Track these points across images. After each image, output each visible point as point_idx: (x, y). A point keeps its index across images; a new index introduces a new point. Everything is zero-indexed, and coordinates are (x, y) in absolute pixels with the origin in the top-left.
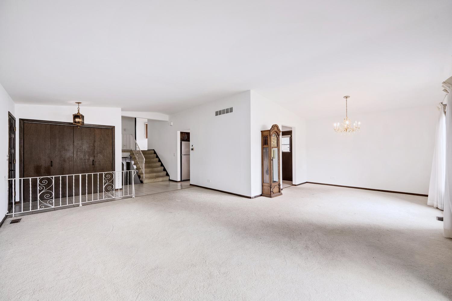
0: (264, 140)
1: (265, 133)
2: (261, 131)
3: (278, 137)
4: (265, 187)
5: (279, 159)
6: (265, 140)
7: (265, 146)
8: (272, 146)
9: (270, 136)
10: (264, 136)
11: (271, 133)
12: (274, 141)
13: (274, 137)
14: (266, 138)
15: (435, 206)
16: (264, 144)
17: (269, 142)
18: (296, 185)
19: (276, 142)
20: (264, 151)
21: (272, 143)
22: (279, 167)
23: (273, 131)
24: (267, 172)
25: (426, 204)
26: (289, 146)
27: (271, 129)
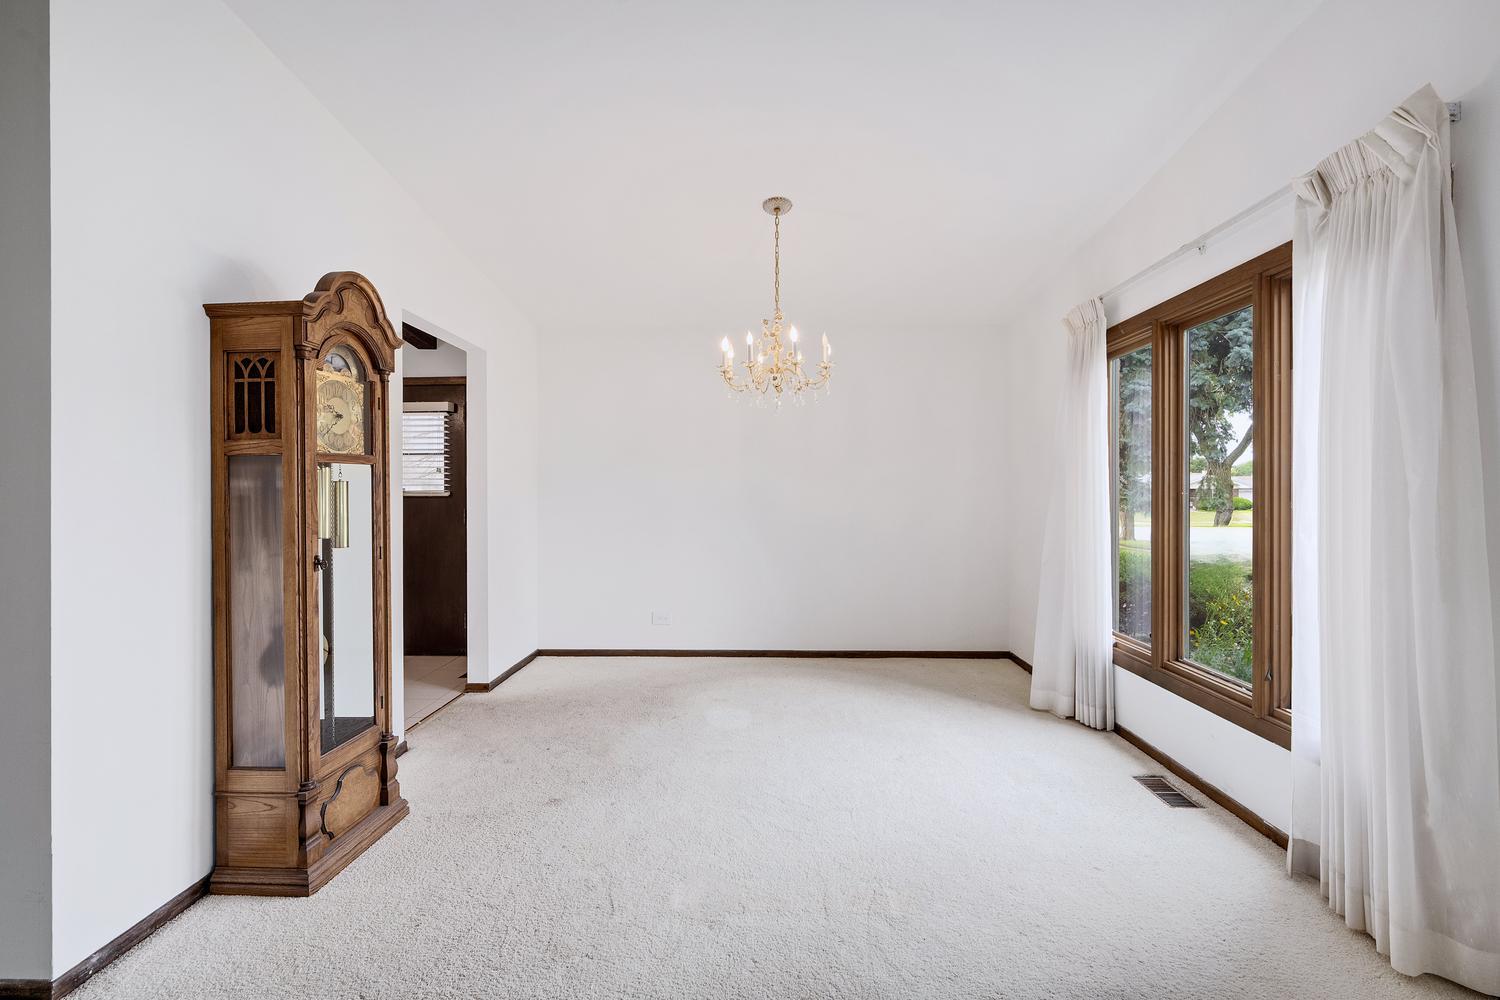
0: (239, 387)
1: (252, 335)
2: (211, 310)
3: (376, 378)
4: (241, 809)
5: (380, 553)
6: (254, 389)
7: (248, 445)
8: (322, 444)
9: (300, 356)
10: (238, 359)
11: (316, 334)
12: (338, 405)
13: (336, 377)
14: (254, 373)
15: (1063, 706)
16: (240, 429)
17: (287, 410)
18: (484, 688)
19: (356, 412)
20: (244, 484)
21: (322, 419)
22: (380, 611)
23: (332, 319)
24: (270, 663)
25: (1021, 703)
26: (440, 462)
27: (310, 298)
